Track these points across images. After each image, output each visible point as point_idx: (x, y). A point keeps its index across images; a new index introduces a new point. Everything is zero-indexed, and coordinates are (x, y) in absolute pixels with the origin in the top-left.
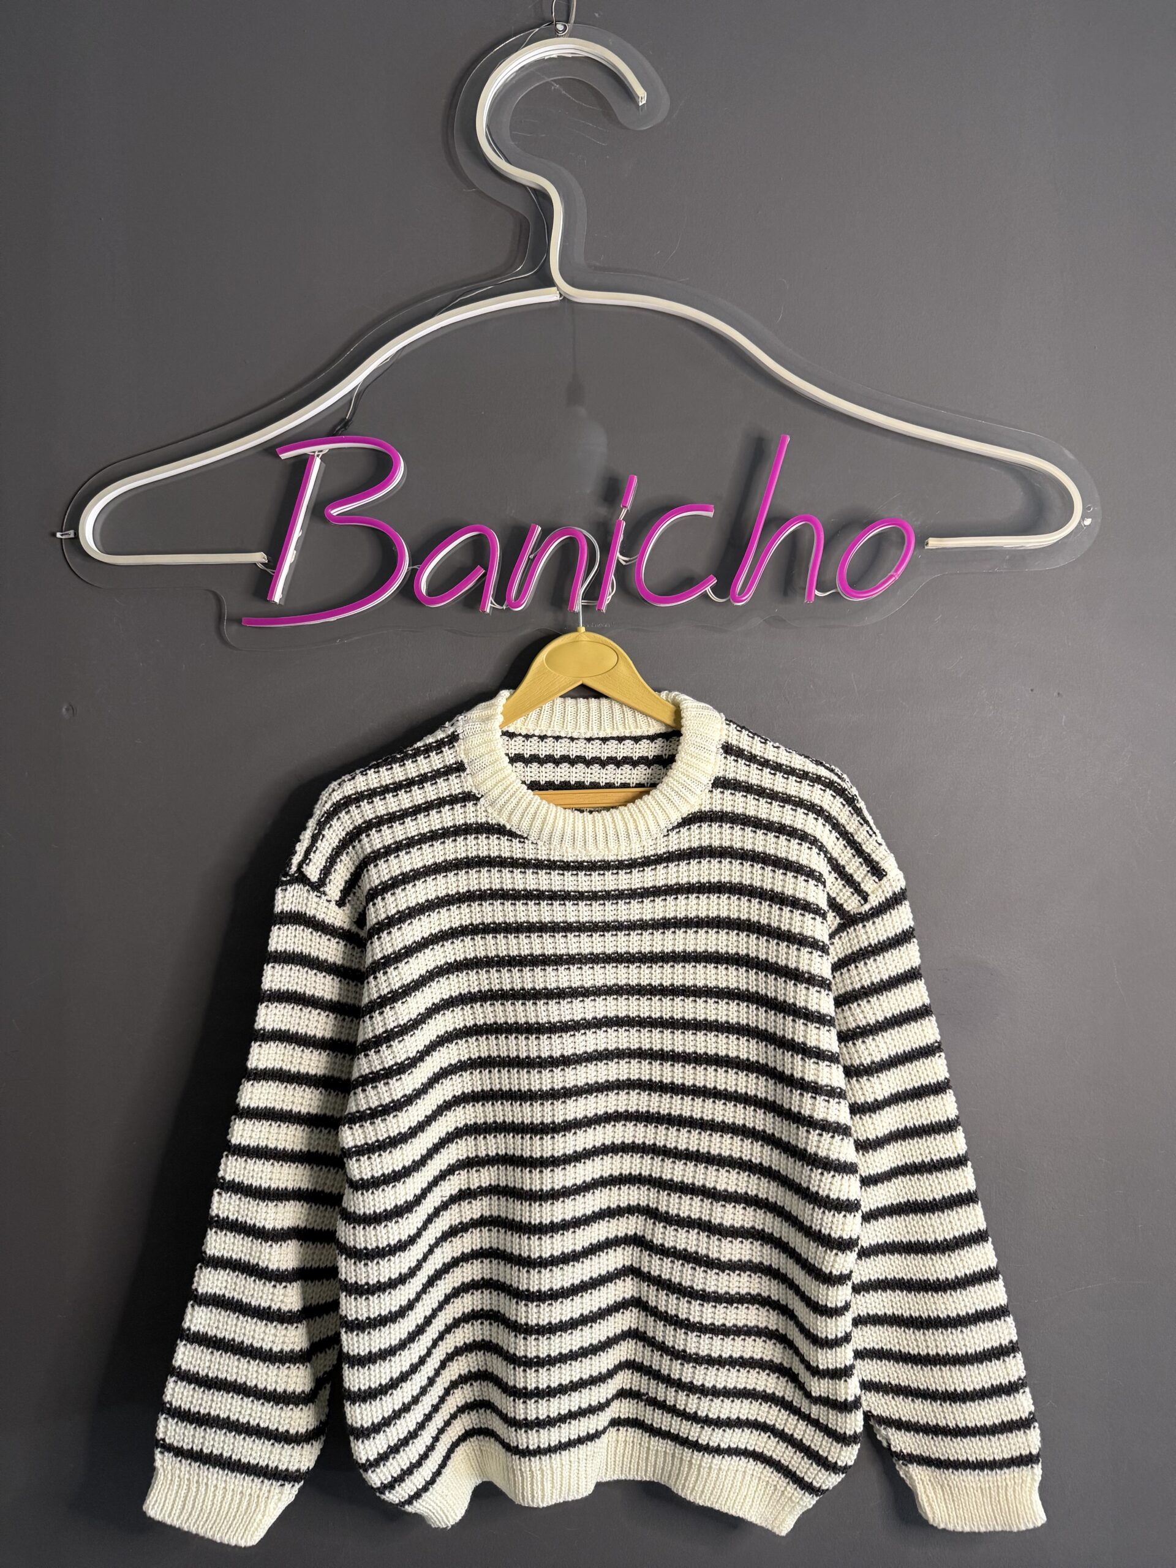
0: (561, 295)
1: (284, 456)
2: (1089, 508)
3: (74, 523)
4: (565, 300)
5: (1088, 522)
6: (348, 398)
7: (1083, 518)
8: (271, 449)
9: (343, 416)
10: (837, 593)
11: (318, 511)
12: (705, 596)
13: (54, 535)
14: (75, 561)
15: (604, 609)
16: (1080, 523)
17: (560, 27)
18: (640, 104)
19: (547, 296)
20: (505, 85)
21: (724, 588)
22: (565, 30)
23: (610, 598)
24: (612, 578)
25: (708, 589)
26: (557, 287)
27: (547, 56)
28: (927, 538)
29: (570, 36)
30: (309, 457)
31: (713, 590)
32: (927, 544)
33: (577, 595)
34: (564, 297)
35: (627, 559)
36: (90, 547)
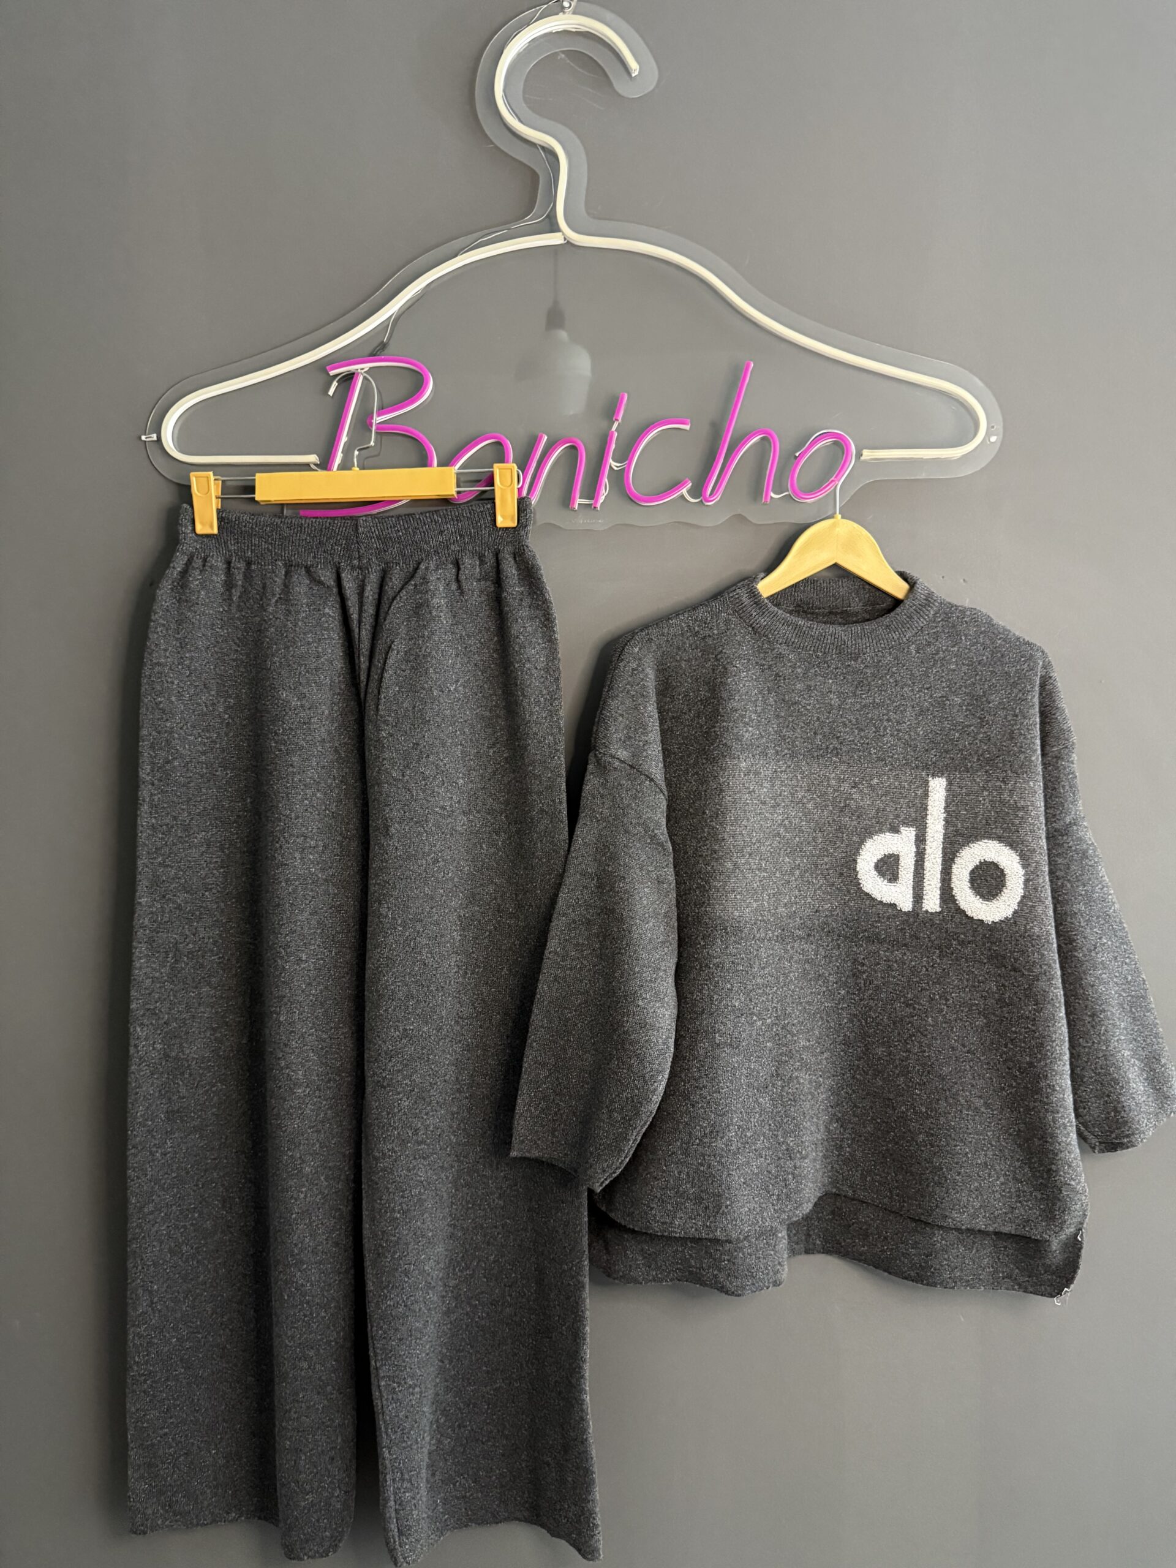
0: (565, 239)
1: (332, 373)
2: (993, 427)
3: (157, 428)
4: (569, 244)
5: (993, 439)
6: (386, 324)
7: (988, 434)
8: (322, 366)
9: (379, 341)
10: (790, 495)
11: (363, 422)
12: (682, 496)
13: (140, 438)
14: (157, 459)
15: (598, 504)
16: (984, 439)
17: (566, 4)
18: (633, 75)
19: (553, 239)
20: (518, 55)
21: (698, 490)
22: (569, 7)
23: (603, 497)
24: (606, 480)
25: (684, 491)
26: (563, 234)
27: (554, 29)
28: (862, 450)
29: (574, 13)
30: (354, 374)
31: (688, 492)
32: (862, 455)
33: (578, 495)
34: (568, 242)
35: (618, 465)
36: (171, 448)
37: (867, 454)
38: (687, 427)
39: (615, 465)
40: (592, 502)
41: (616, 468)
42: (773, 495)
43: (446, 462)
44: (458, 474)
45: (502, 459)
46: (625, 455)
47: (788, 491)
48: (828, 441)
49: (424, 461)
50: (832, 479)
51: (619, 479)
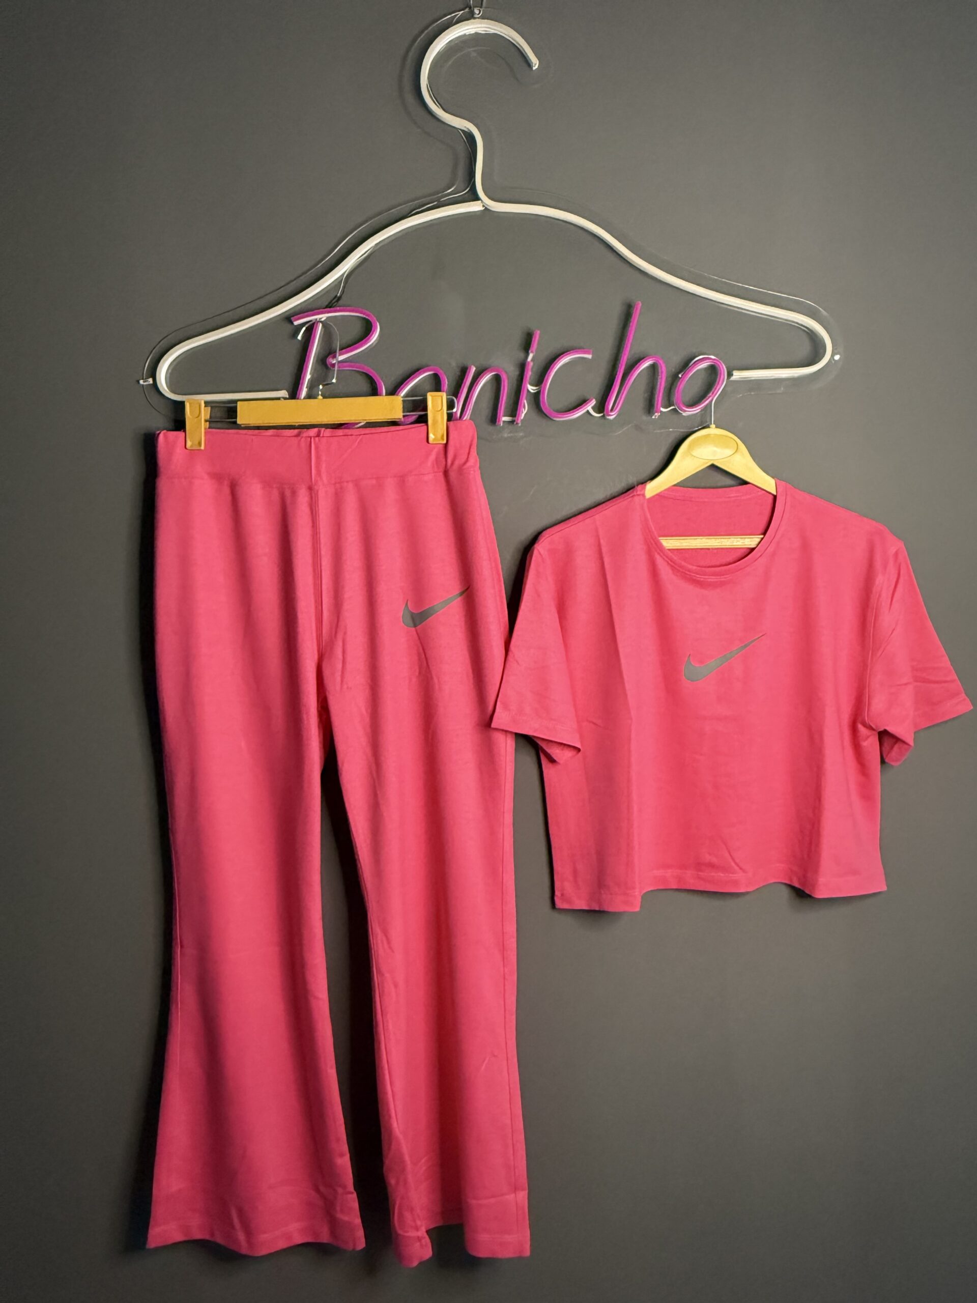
0: (483, 206)
1: (296, 323)
2: (836, 349)
3: (153, 374)
4: (486, 209)
5: (837, 357)
6: (340, 279)
7: (832, 356)
8: (288, 318)
9: (336, 294)
10: (675, 408)
11: (323, 361)
12: (588, 412)
13: (138, 382)
14: (155, 399)
15: (519, 422)
16: (830, 359)
17: (476, 11)
18: (534, 68)
19: (474, 207)
20: (438, 52)
21: (601, 407)
22: (479, 14)
23: (523, 415)
24: (525, 401)
25: (589, 407)
26: (482, 200)
27: (467, 32)
28: (732, 371)
29: (483, 18)
30: (314, 324)
31: (593, 408)
32: (732, 375)
33: (502, 413)
34: (486, 208)
35: (535, 388)
36: (165, 390)
37: (737, 375)
38: (589, 356)
39: (532, 389)
40: (514, 418)
41: (532, 391)
42: (663, 410)
43: (393, 392)
44: (404, 401)
45: (438, 388)
46: (540, 381)
47: (673, 405)
48: (704, 365)
49: (374, 392)
50: (710, 394)
51: (536, 399)
